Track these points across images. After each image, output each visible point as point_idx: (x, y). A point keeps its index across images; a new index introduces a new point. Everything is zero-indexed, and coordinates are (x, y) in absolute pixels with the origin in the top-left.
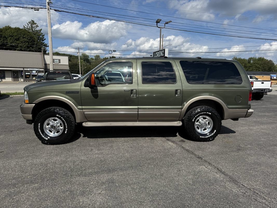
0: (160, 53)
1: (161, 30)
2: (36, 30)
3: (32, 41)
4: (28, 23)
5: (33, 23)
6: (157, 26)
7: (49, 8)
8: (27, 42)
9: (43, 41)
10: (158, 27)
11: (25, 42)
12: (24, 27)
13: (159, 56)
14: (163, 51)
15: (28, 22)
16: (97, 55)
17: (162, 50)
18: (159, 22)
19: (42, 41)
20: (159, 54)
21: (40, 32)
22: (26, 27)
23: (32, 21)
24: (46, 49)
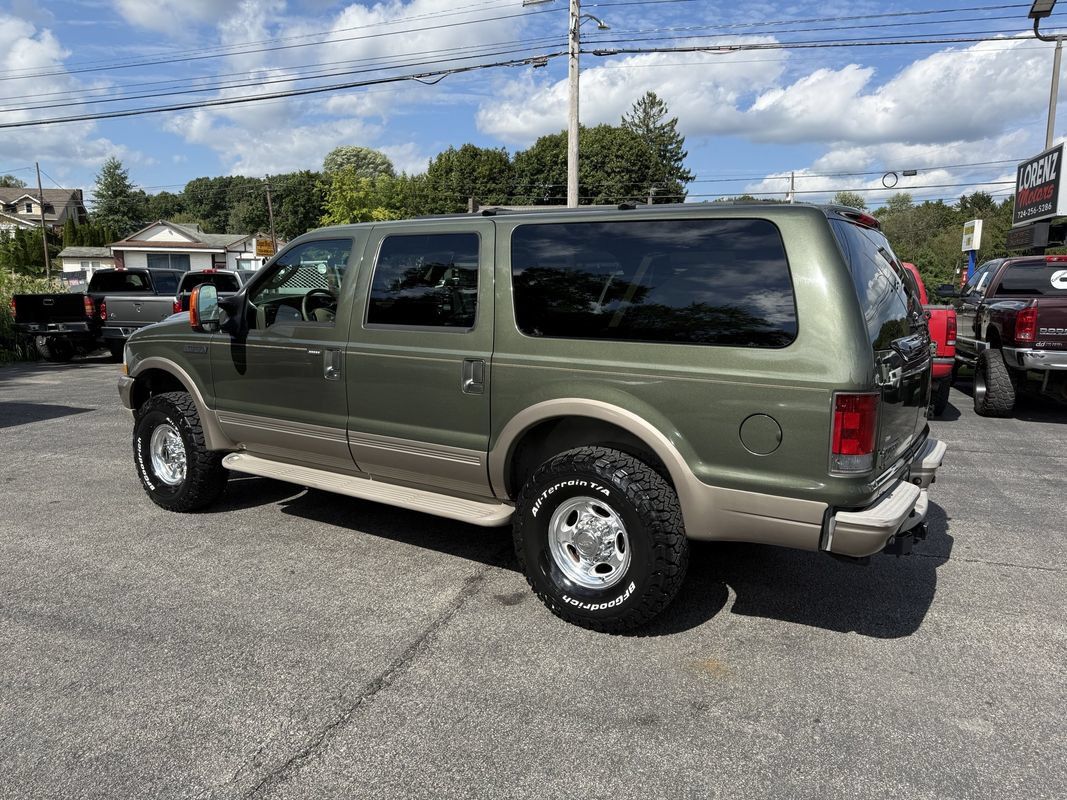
0: (1042, 167)
1: (1059, 48)
2: (658, 125)
3: (640, 169)
4: (637, 106)
5: (652, 101)
6: (1034, 34)
7: (576, 51)
8: (629, 171)
9: (680, 159)
10: (1038, 36)
11: (623, 172)
12: (624, 120)
13: (1039, 182)
14: (1056, 155)
15: (635, 103)
16: (898, 195)
17: (1052, 152)
18: (1047, 13)
19: (676, 161)
20: (1040, 172)
21: (672, 130)
22: (629, 119)
23: (649, 95)
24: (684, 191)
